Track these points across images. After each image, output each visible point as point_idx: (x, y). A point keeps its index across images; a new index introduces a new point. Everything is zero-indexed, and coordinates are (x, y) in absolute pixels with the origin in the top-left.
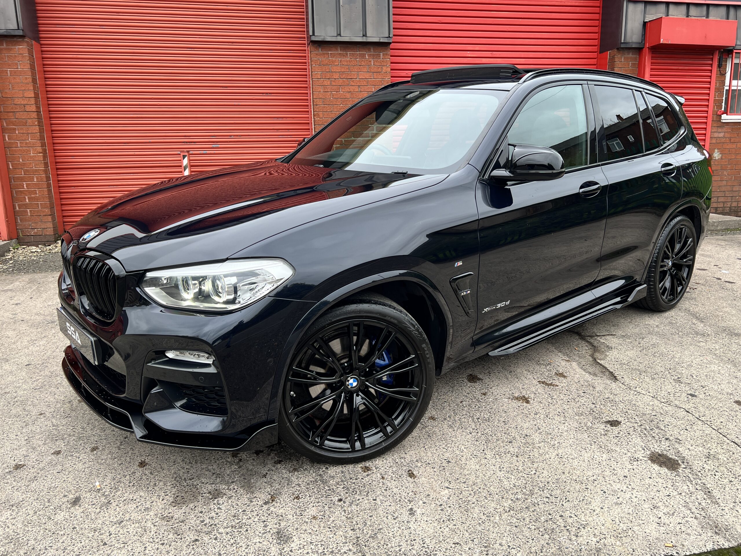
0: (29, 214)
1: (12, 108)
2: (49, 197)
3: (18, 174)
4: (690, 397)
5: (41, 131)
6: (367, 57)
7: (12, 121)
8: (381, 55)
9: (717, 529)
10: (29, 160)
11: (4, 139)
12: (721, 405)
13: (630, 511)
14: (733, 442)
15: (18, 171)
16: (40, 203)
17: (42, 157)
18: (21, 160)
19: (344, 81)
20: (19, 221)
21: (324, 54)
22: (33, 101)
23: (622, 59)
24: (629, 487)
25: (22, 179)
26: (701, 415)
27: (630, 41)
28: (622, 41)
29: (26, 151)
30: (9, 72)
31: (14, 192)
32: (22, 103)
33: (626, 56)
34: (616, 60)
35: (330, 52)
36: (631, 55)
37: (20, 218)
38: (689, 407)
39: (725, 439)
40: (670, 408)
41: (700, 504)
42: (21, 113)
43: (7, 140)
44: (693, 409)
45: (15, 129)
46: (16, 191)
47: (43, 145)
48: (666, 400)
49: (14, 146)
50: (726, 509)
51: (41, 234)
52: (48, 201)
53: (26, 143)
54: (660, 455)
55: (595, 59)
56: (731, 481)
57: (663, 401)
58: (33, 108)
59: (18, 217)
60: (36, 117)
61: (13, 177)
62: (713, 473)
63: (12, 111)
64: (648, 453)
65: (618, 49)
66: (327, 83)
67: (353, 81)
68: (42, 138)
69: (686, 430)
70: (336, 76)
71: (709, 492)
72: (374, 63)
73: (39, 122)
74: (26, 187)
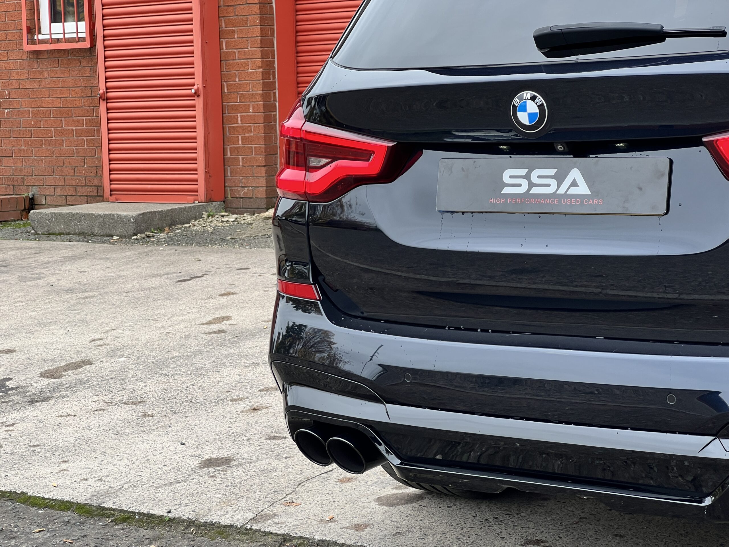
0: (241, 164)
2: (265, 137)
3: (233, 100)
5: (265, 34)
7: (231, 19)
10: (246, 79)
11: (221, 48)
15: (233, 96)
16: (255, 147)
17: (261, 74)
18: (237, 80)
20: (229, 175)
25: (236, 109)
29: (244, 65)
31: (227, 129)
37: (231, 169)
42: (242, 7)
43: (224, 48)
45: (233, 32)
46: (229, 127)
49: (232, 58)
51: (251, 196)
52: (263, 143)
53: (245, 53)
59: (229, 168)
60: (258, 12)
61: (228, 106)
63: (232, 4)
73: (262, 20)
74: (241, 120)
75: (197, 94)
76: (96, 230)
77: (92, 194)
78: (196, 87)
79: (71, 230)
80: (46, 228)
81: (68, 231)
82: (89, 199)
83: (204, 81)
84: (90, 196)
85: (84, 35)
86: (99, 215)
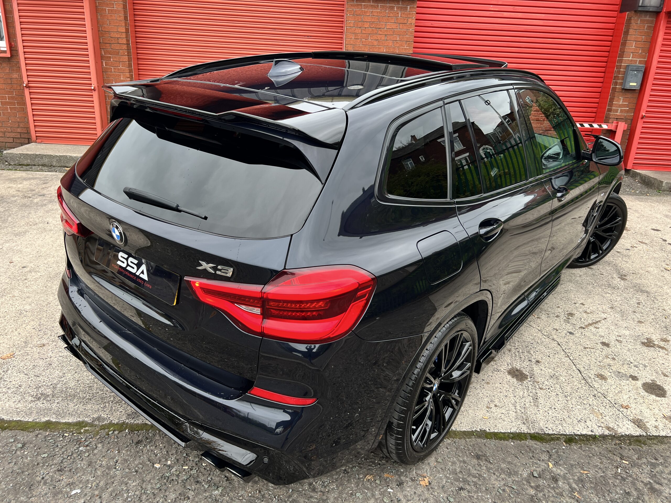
1: (109, 40)
4: (568, 334)
5: (130, 60)
6: (395, 9)
7: (108, 50)
8: (409, 8)
9: (526, 421)
11: (102, 65)
12: (588, 343)
13: (473, 401)
14: (579, 370)
19: (373, 30)
21: (358, 5)
22: (124, 35)
23: (638, 20)
24: (482, 386)
26: (568, 348)
27: (648, 5)
28: (640, 5)
30: (107, 10)
32: (116, 36)
33: (643, 18)
34: (632, 21)
35: (363, 4)
36: (648, 18)
38: (562, 341)
39: (574, 367)
40: (547, 340)
41: (525, 404)
42: (115, 45)
43: (104, 65)
44: (564, 343)
45: (110, 57)
47: (130, 71)
48: (547, 334)
49: (110, 71)
50: (541, 411)
53: (118, 69)
54: (517, 370)
55: (615, 17)
56: (557, 395)
57: (545, 334)
58: (124, 41)
60: (126, 48)
62: (548, 387)
64: (510, 367)
65: (635, 11)
66: (358, 31)
67: (381, 31)
68: (130, 66)
69: (549, 356)
70: (367, 25)
71: (537, 399)
72: (401, 14)
73: (128, 53)
75: (94, 90)
76: (54, 164)
77: (16, 137)
78: (93, 85)
79: (35, 163)
80: (17, 162)
81: (33, 163)
82: (15, 139)
83: (98, 83)
84: (15, 138)
85: (5, 49)
86: (57, 156)
